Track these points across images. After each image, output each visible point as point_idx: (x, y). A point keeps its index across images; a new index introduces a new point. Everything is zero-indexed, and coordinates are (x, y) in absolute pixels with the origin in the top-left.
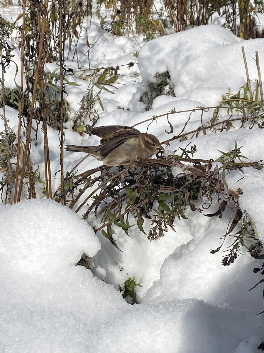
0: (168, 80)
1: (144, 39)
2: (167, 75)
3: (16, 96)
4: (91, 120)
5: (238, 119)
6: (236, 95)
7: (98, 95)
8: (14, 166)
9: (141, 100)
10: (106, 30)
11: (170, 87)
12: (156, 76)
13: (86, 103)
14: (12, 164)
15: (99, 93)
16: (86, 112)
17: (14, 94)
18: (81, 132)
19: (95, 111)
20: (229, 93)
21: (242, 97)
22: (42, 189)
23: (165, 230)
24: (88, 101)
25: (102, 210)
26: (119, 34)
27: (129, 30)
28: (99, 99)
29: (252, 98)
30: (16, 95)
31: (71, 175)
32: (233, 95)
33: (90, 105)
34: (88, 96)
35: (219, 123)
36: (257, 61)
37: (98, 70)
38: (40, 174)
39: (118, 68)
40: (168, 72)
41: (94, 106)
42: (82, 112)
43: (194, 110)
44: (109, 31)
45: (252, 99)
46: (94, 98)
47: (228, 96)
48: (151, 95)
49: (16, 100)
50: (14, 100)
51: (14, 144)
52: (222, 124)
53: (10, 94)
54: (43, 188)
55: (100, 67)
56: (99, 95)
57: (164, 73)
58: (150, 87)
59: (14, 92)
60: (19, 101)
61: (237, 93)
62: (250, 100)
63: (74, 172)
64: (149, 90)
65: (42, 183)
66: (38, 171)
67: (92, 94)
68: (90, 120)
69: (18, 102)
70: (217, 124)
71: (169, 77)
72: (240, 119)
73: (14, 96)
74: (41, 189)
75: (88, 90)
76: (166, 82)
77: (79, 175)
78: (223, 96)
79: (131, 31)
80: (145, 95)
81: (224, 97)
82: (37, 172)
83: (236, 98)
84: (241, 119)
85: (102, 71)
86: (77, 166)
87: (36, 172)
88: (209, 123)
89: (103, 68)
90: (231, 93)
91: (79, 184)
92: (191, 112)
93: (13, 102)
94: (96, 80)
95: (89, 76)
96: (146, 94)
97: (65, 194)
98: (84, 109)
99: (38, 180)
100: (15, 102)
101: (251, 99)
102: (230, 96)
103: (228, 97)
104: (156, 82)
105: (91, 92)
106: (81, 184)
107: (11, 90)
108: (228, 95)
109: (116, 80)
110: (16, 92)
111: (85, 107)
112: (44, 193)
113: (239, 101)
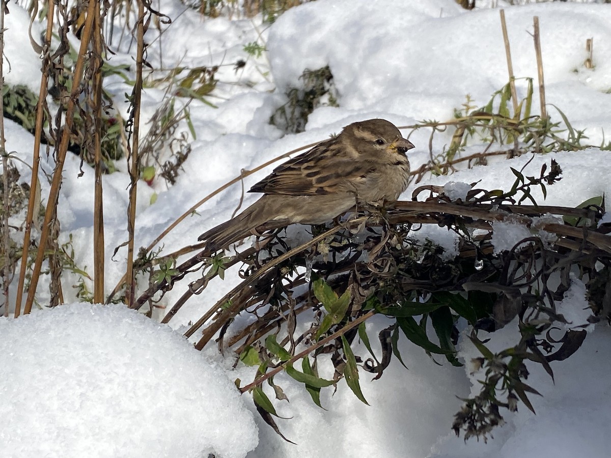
0: (327, 86)
1: (264, 22)
2: (326, 74)
3: (21, 101)
4: (173, 155)
5: (500, 153)
6: (483, 109)
7: (185, 109)
8: (14, 234)
9: (272, 121)
10: (190, 6)
11: (331, 97)
12: (304, 75)
13: (160, 123)
14: (11, 228)
15: (187, 105)
16: (160, 143)
17: (16, 96)
18: (149, 179)
19: (183, 136)
20: (467, 104)
21: (495, 111)
22: (77, 287)
23: (510, 406)
24: (164, 119)
25: (235, 337)
26: (213, 15)
27: (232, 10)
28: (187, 116)
29: (517, 115)
30: (20, 98)
31: (148, 256)
32: (476, 109)
33: (168, 128)
34: (165, 110)
35: (463, 159)
36: (536, 37)
37: (179, 71)
38: (73, 253)
39: (215, 69)
40: (327, 68)
41: (176, 130)
42: (153, 142)
43: (417, 126)
44: (195, 8)
45: (518, 118)
46: (178, 115)
47: (465, 111)
48: (293, 113)
49: (19, 108)
50: (15, 109)
51: (17, 185)
52: (468, 161)
53: (8, 95)
54: (78, 284)
55: (182, 66)
56: (187, 108)
57: (319, 71)
58: (291, 97)
59: (17, 93)
60: (25, 110)
61: (486, 104)
62: (513, 119)
63: (155, 249)
64: (287, 103)
65: (77, 274)
66: (69, 246)
67: (172, 106)
68: (171, 154)
69: (23, 113)
70: (459, 161)
71: (330, 77)
72: (505, 153)
73: (16, 101)
74: (74, 287)
75: (165, 100)
76: (323, 88)
77: (168, 256)
78: (455, 110)
79: (236, 11)
80: (279, 112)
81: (457, 112)
82: (67, 247)
83: (483, 114)
84: (507, 152)
85: (185, 74)
86: (163, 235)
87: (65, 248)
88: (443, 156)
89: (188, 69)
90: (471, 104)
91: (189, 270)
92: (411, 130)
93: (14, 113)
94: (174, 88)
95: (160, 80)
96: (282, 110)
97: (149, 294)
98: (155, 135)
99: (68, 266)
100: (18, 114)
101: (515, 116)
102: (471, 111)
103: (467, 112)
104: (303, 87)
105: (171, 102)
106: (194, 271)
107: (11, 87)
108: (465, 107)
109: (211, 90)
110: (20, 92)
111: (158, 132)
112: (80, 296)
113: (489, 120)
